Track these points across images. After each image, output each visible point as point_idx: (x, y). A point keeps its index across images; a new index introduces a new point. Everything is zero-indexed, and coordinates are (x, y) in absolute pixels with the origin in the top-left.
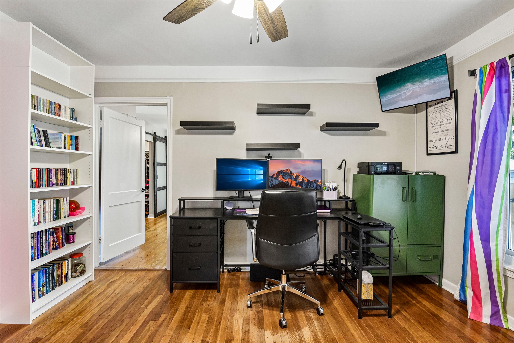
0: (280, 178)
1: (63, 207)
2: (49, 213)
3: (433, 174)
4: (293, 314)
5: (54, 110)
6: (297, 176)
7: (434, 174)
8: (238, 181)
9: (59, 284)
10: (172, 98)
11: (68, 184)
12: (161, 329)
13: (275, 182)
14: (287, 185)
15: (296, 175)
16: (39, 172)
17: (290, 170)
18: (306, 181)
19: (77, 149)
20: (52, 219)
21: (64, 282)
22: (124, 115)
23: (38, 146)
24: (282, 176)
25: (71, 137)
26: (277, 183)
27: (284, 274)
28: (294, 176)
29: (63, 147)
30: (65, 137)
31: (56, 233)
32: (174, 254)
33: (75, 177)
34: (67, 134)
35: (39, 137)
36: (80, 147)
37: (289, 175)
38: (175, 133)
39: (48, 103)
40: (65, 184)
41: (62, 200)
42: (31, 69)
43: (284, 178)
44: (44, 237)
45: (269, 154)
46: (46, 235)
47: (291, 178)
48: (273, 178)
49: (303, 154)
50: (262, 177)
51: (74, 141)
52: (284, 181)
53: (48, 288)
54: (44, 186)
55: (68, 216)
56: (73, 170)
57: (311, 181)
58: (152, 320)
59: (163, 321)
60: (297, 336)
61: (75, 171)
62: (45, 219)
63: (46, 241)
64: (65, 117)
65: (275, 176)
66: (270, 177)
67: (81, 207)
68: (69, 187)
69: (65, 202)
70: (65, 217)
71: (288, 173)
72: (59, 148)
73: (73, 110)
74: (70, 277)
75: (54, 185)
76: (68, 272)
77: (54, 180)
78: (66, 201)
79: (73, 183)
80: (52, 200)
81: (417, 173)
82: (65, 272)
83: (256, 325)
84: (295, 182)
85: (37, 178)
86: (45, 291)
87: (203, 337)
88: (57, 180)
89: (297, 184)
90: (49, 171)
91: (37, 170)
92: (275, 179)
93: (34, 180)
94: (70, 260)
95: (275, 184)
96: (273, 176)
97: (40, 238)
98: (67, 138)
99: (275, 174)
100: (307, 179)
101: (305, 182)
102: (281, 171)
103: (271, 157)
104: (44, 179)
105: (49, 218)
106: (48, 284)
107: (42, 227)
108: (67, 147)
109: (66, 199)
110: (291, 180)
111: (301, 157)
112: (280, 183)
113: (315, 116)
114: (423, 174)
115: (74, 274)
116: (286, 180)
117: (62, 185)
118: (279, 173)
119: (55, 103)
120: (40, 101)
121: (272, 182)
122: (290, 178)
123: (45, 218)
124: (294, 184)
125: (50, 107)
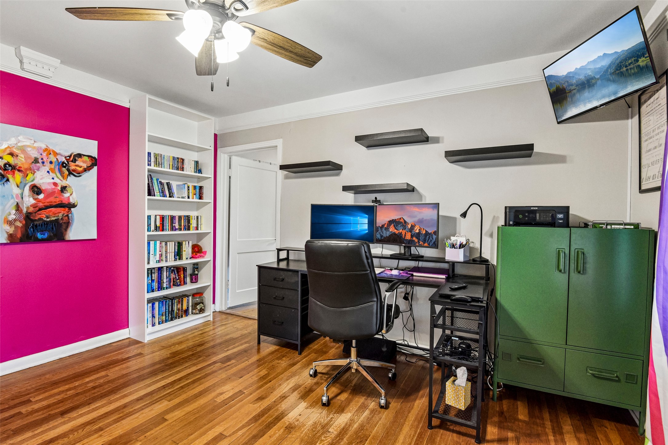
0: (392, 229)
1: (185, 250)
2: (171, 254)
3: (632, 227)
4: (350, 397)
5: (178, 164)
6: (413, 227)
7: (635, 228)
8: (338, 231)
9: (179, 317)
10: (281, 140)
11: (191, 229)
12: (220, 371)
13: (386, 234)
14: (400, 237)
15: (411, 225)
16: (162, 218)
17: (404, 219)
18: (424, 232)
19: (201, 198)
20: (173, 259)
21: (184, 316)
22: (255, 161)
23: (161, 196)
24: (394, 226)
25: (195, 187)
26: (388, 235)
27: (354, 347)
28: (409, 226)
29: (187, 197)
30: (188, 187)
31: (178, 272)
32: (261, 305)
33: (199, 223)
34: (191, 185)
35: (162, 189)
36: (204, 196)
37: (403, 225)
38: (284, 178)
39: (171, 159)
40: (189, 229)
41: (184, 243)
42: (147, 133)
43: (396, 229)
44: (165, 274)
45: (376, 198)
46: (167, 272)
47: (406, 229)
48: (384, 229)
49: (425, 197)
50: (366, 227)
51: (198, 190)
52: (397, 233)
53: (167, 318)
54: (167, 230)
55: (190, 258)
56: (197, 217)
57: (430, 232)
58: (220, 362)
59: (228, 365)
60: (329, 418)
61: (199, 218)
62: (167, 259)
63: (167, 277)
64: (189, 170)
65: (385, 226)
66: (379, 228)
67: (203, 250)
68: (192, 231)
69: (187, 245)
70: (187, 259)
71: (401, 222)
72: (183, 198)
73: (197, 163)
74: (191, 313)
75: (177, 230)
76: (188, 308)
77: (177, 225)
78: (189, 244)
79: (197, 228)
80: (173, 243)
81: (597, 226)
82: (185, 307)
83: (301, 394)
84: (410, 233)
85: (160, 224)
86: (164, 320)
87: (244, 388)
88: (180, 225)
89: (412, 236)
90: (172, 218)
91: (161, 216)
92: (385, 229)
93: (158, 224)
94: (190, 298)
95: (385, 236)
96: (383, 226)
97: (161, 274)
98: (191, 189)
99: (385, 224)
100: (425, 230)
101: (422, 234)
102: (393, 220)
103: (379, 201)
104: (167, 224)
105: (171, 258)
106: (167, 314)
107: (163, 264)
108: (190, 197)
109: (189, 243)
110: (405, 231)
111: (421, 200)
112: (392, 235)
113: (443, 142)
114: (609, 227)
115: (194, 311)
116: (398, 231)
117: (186, 230)
118: (391, 222)
119: (178, 158)
120: (164, 158)
121: (381, 233)
122: (404, 228)
123: (166, 257)
124: (408, 237)
125: (174, 163)
